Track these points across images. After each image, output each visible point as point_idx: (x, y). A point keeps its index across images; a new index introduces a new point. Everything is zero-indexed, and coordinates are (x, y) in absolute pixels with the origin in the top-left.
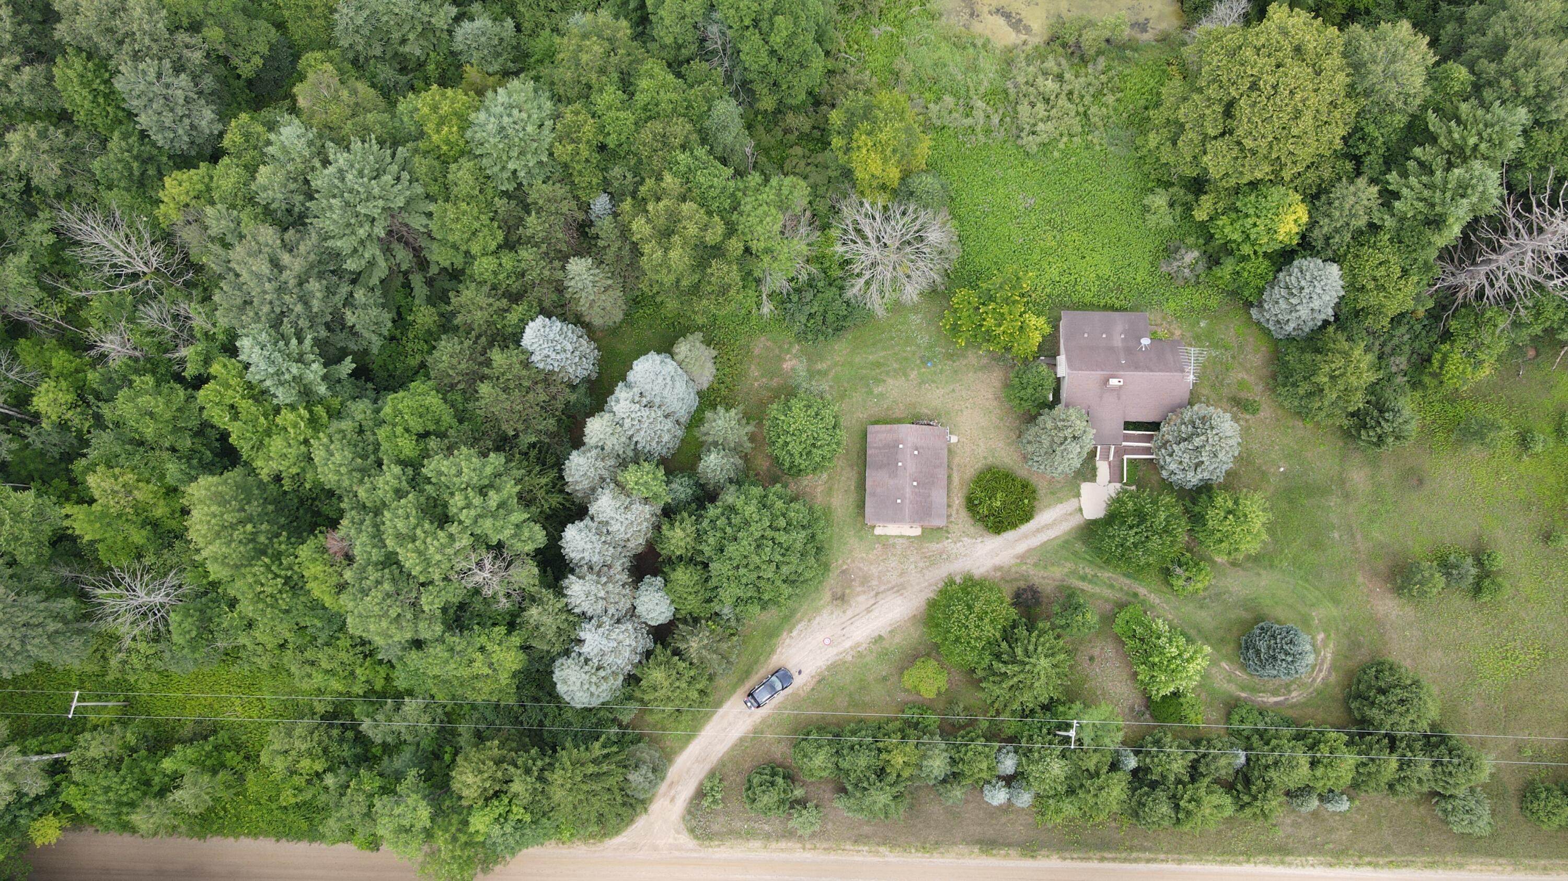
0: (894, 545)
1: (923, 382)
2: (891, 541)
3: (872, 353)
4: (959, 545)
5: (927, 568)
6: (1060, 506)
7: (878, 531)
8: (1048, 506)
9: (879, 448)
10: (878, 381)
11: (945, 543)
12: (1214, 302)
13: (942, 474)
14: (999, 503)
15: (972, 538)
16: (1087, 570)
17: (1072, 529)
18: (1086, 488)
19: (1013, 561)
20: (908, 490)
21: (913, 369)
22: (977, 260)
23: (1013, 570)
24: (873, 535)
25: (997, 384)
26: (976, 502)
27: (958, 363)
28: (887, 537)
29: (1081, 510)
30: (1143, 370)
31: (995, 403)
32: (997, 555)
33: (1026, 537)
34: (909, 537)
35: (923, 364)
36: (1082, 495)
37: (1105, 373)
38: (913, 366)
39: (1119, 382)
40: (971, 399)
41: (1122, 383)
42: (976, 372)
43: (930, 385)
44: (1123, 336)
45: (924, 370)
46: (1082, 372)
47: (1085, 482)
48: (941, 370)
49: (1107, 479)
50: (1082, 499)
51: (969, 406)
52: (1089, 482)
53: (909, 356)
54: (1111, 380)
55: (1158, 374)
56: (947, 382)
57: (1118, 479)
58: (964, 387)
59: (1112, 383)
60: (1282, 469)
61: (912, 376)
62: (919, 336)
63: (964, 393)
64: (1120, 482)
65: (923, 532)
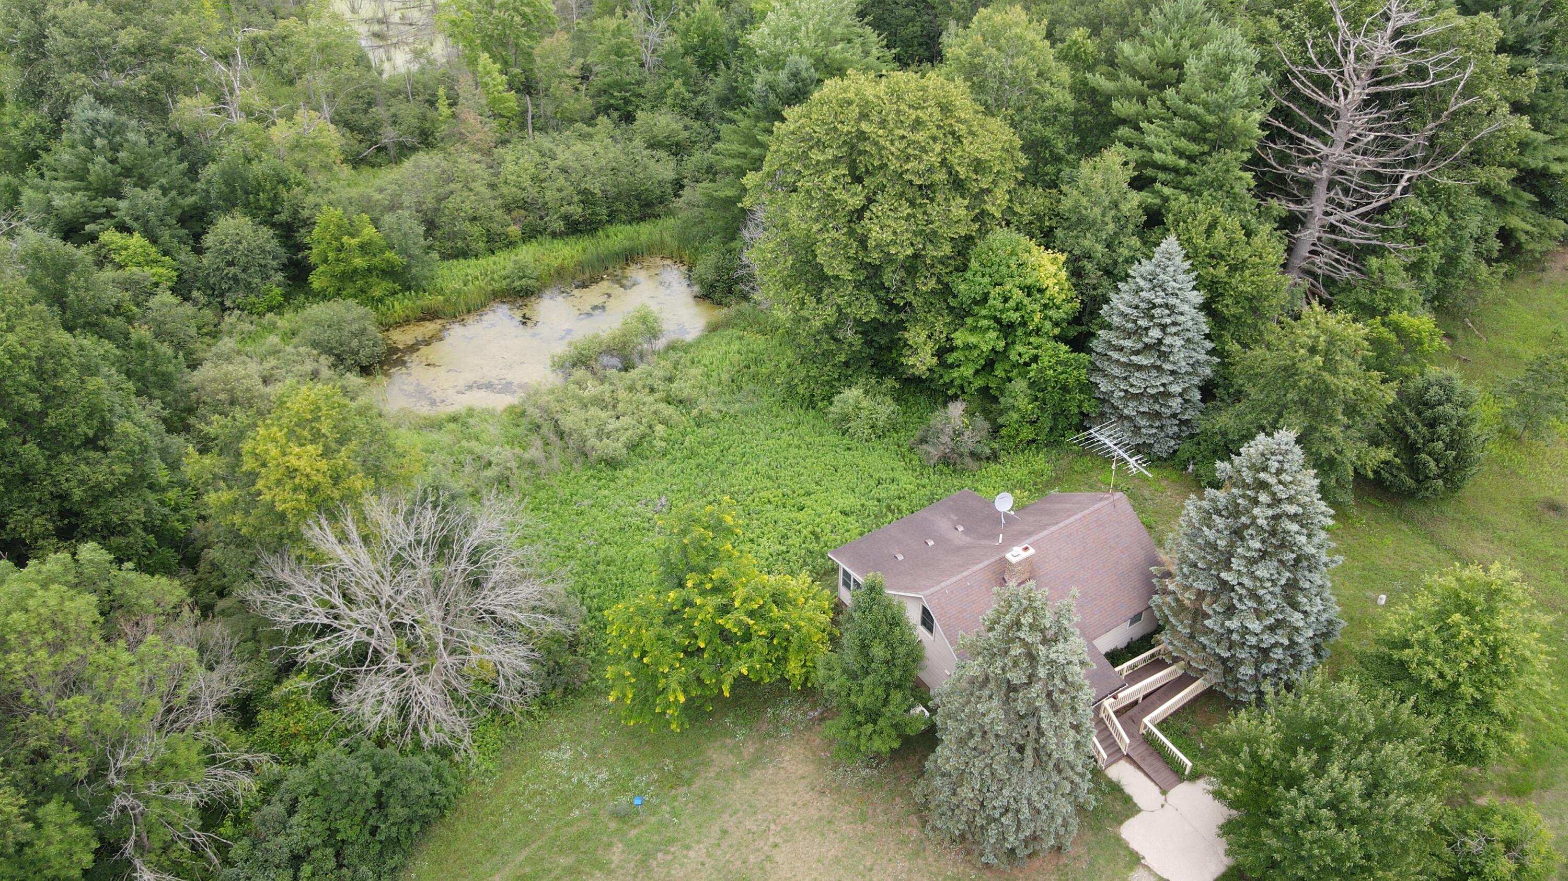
1: (647, 855)
12: (1041, 464)
18: (1134, 834)
21: (610, 845)
27: (698, 783)
31: (827, 801)
35: (625, 823)
36: (1142, 852)
37: (986, 563)
38: (605, 839)
39: (1026, 549)
40: (773, 826)
41: (1032, 551)
42: (746, 776)
43: (667, 853)
44: (961, 529)
45: (633, 833)
46: (948, 582)
47: (1121, 823)
48: (674, 813)
49: (1157, 788)
50: (1149, 861)
51: (778, 840)
52: (1128, 817)
53: (586, 825)
54: (1009, 556)
55: (1072, 519)
56: (701, 826)
57: (1172, 778)
58: (741, 814)
59: (1014, 560)
60: (1384, 597)
61: (616, 859)
62: (586, 780)
63: (749, 824)
64: (1182, 780)
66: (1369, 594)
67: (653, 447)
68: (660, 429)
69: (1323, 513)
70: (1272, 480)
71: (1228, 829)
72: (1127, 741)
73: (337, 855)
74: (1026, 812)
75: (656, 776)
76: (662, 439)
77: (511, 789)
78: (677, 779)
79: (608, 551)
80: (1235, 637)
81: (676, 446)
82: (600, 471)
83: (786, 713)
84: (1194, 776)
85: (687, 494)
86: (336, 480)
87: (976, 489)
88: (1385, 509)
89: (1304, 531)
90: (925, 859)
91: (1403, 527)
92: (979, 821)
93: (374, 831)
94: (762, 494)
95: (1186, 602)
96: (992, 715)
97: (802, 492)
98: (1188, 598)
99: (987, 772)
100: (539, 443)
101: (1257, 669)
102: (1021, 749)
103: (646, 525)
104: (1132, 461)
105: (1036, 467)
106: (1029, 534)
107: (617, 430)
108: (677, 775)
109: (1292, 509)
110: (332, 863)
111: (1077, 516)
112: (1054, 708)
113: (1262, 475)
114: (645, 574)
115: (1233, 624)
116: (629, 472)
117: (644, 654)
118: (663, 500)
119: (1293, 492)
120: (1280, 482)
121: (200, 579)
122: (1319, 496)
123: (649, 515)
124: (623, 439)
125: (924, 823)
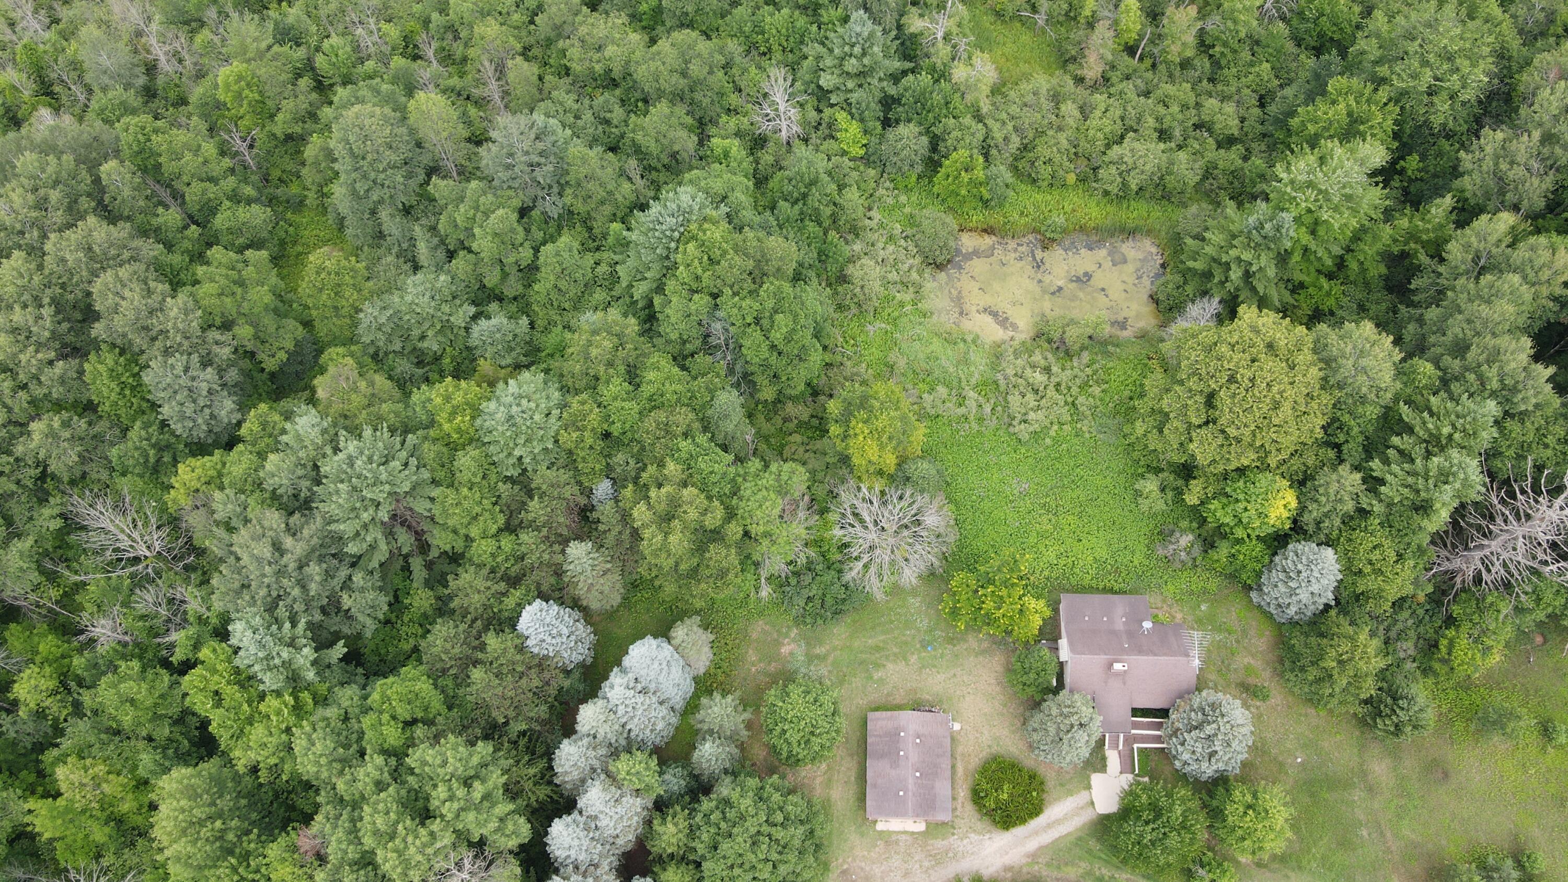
0: (897, 842)
2: (894, 838)
3: (870, 637)
4: (965, 842)
5: (933, 867)
6: (1070, 799)
7: (880, 826)
8: (1058, 799)
9: (880, 736)
10: (878, 666)
11: (952, 839)
12: (1213, 584)
13: (946, 764)
14: (1005, 796)
15: (979, 834)
16: (1104, 871)
17: (1084, 824)
18: (1096, 779)
19: (1024, 861)
20: (911, 781)
22: (974, 543)
23: (1025, 870)
24: (875, 830)
25: (1000, 669)
26: (982, 794)
28: (890, 833)
29: (1092, 803)
30: (1147, 655)
32: (1007, 853)
33: (1036, 833)
34: (913, 833)
35: (923, 648)
36: (1093, 787)
37: (1108, 657)
38: (913, 650)
39: (1124, 666)
40: (973, 685)
41: (1126, 668)
42: (977, 656)
44: (1124, 619)
45: (924, 654)
46: (1085, 656)
47: (1095, 772)
48: (942, 655)
49: (1118, 770)
51: (971, 692)
52: (1099, 772)
53: (909, 640)
54: (1115, 665)
55: (1163, 658)
56: (948, 667)
57: (1127, 769)
58: (965, 671)
60: (1300, 759)
62: (919, 620)
64: (1128, 771)
65: (927, 827)
72: (1123, 747)
75: (944, 635)
77: (891, 605)
78: (951, 641)
90: (1015, 737)
106: (1140, 652)
108: (952, 639)
111: (1166, 658)
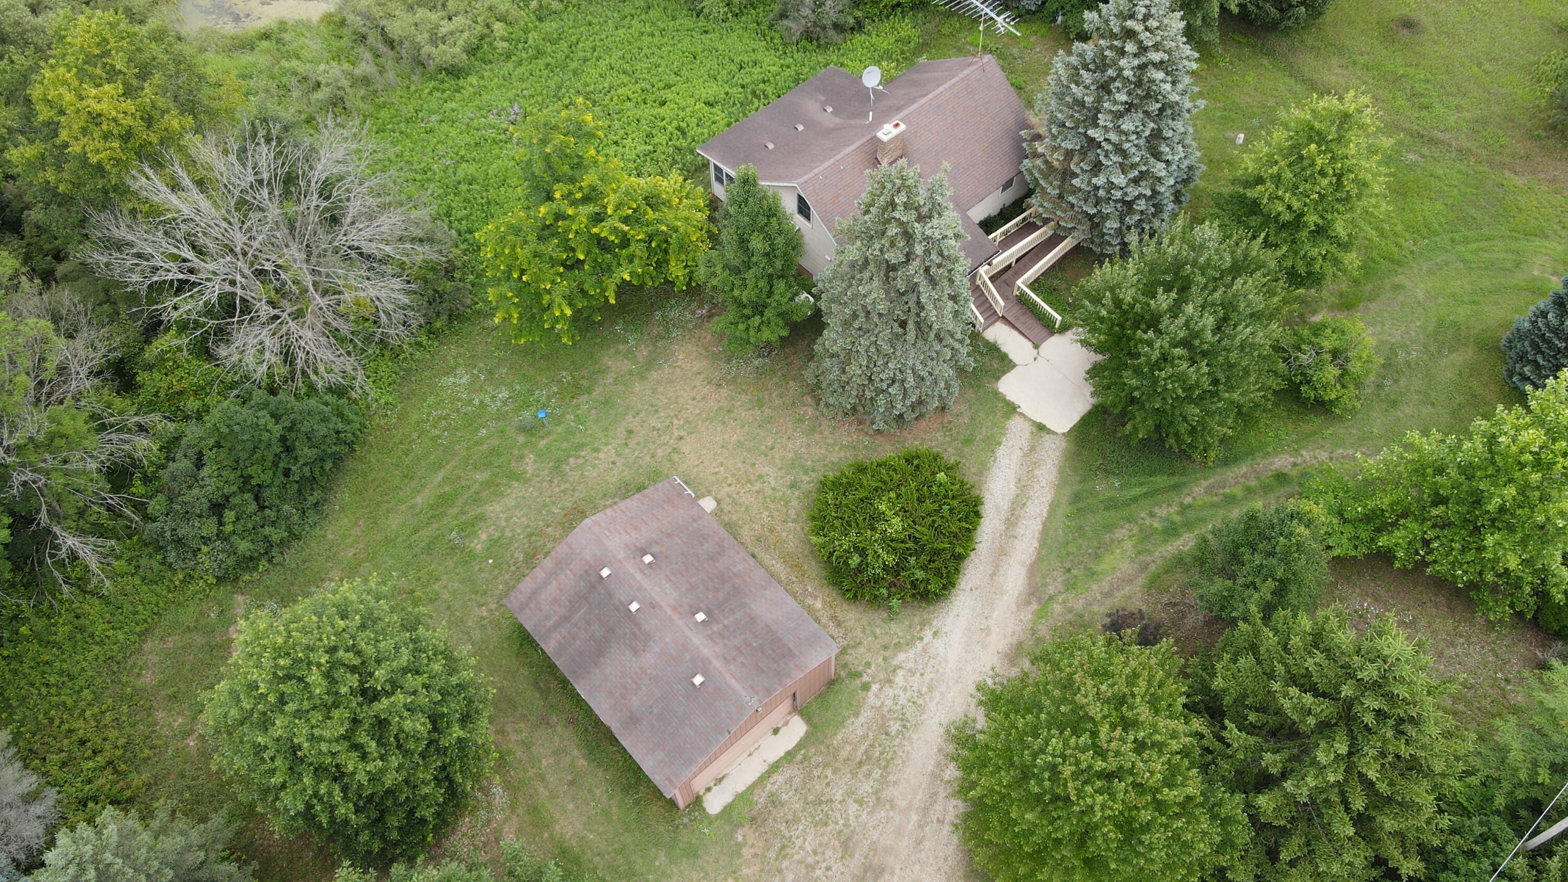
0: (774, 801)
1: (559, 462)
2: (761, 798)
3: (415, 492)
4: (899, 679)
6: (1001, 451)
7: (714, 804)
8: (983, 469)
11: (871, 698)
15: (910, 643)
17: (1061, 470)
18: (1010, 386)
19: (1027, 615)
20: (697, 640)
21: (522, 457)
23: (1043, 631)
24: (710, 820)
26: (855, 560)
28: (744, 797)
29: (1041, 428)
30: (914, 103)
31: (724, 392)
32: (987, 631)
33: (1001, 553)
34: (790, 755)
35: (532, 435)
36: (1017, 402)
37: (858, 143)
38: (516, 452)
39: (897, 125)
40: (675, 421)
41: (903, 127)
42: (643, 378)
43: (578, 457)
44: (830, 109)
45: (543, 443)
46: (821, 168)
47: (998, 378)
48: (578, 420)
49: (1030, 344)
50: (1024, 409)
51: (682, 433)
52: (1004, 373)
53: (495, 442)
54: (880, 134)
55: (941, 89)
56: (606, 430)
57: (1044, 332)
58: (643, 414)
59: (885, 138)
60: (1242, 136)
61: (530, 468)
62: (487, 400)
63: (654, 422)
64: (1052, 334)
65: (808, 719)
66: (1229, 134)
67: (495, 49)
68: (498, 26)
69: (1187, 57)
70: (1139, 28)
71: (1094, 372)
72: (1002, 303)
73: (257, 498)
74: (911, 381)
75: (555, 389)
76: (503, 39)
77: (415, 417)
78: (577, 389)
79: (465, 169)
80: (1101, 193)
81: (520, 46)
82: (442, 82)
83: (674, 314)
84: (1064, 328)
85: (540, 99)
86: (149, 121)
87: (842, 65)
88: (1248, 44)
89: (1169, 79)
90: (821, 433)
91: (1265, 62)
92: (868, 394)
93: (287, 473)
94: (620, 91)
95: (1056, 163)
96: (874, 295)
97: (661, 85)
98: (1056, 159)
99: (873, 349)
100: (368, 55)
101: (1122, 222)
102: (903, 324)
103: (503, 137)
104: (1000, 19)
105: (903, 34)
106: (899, 109)
107: (452, 33)
108: (577, 386)
109: (1156, 57)
110: (253, 507)
111: (946, 86)
112: (933, 282)
113: (1129, 23)
114: (510, 190)
115: (1100, 181)
116: (473, 80)
117: (523, 272)
118: (516, 107)
119: (1159, 38)
120: (1147, 29)
121: (29, 245)
122: (1185, 39)
123: (504, 126)
124: (461, 42)
125: (818, 401)
